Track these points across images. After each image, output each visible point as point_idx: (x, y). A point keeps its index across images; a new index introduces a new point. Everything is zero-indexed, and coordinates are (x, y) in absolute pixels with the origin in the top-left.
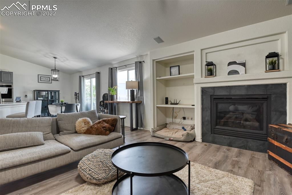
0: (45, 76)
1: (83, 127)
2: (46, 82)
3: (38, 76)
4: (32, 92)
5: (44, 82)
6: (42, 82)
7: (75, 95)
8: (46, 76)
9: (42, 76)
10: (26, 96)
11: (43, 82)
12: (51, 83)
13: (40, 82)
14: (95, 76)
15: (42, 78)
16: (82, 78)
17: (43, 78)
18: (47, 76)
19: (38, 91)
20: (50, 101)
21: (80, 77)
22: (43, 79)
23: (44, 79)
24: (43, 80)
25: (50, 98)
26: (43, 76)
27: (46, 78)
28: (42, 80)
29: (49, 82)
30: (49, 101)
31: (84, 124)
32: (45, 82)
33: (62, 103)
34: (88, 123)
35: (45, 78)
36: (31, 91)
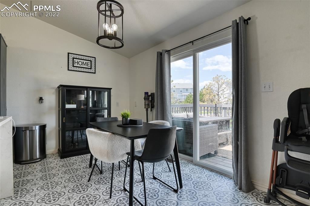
0: (82, 57)
2: (85, 70)
3: (68, 56)
4: (54, 91)
5: (80, 69)
6: (75, 69)
7: (145, 99)
8: (85, 58)
9: (75, 56)
10: (41, 99)
11: (78, 69)
12: (95, 73)
13: (73, 69)
14: (230, 36)
15: (76, 60)
16: (166, 56)
17: (79, 60)
18: (87, 58)
19: (65, 89)
20: (91, 111)
21: (160, 56)
22: (78, 63)
23: (80, 63)
24: (78, 66)
25: (91, 105)
26: (78, 57)
27: (85, 62)
28: (76, 65)
29: (89, 71)
30: (89, 110)
32: (82, 70)
33: (126, 119)
35: (82, 61)
36: (53, 88)
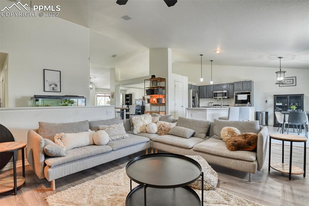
1: (226, 136)
2: (289, 85)
4: (272, 97)
5: (286, 85)
10: (266, 101)
12: (296, 85)
13: (282, 85)
18: (290, 78)
29: (292, 85)
31: (227, 133)
34: (232, 133)
35: (287, 81)
